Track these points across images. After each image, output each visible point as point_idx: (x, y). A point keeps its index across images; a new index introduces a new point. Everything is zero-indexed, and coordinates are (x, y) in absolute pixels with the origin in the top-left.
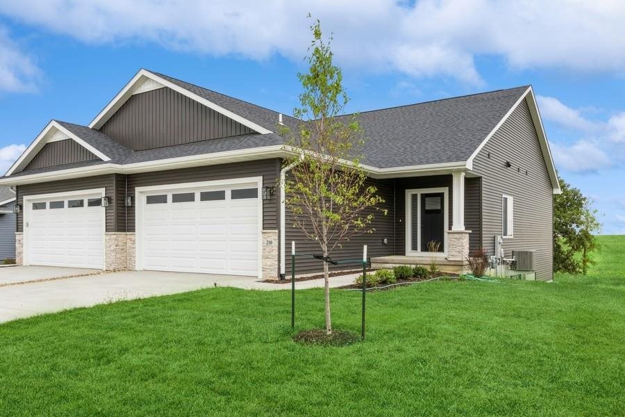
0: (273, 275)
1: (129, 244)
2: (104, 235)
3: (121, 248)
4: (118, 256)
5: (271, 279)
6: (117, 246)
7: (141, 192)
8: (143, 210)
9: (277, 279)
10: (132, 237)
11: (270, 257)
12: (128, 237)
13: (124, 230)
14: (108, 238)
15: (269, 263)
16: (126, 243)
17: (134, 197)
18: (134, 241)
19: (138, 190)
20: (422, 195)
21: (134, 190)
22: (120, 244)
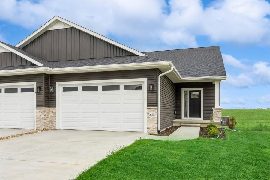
0: (155, 131)
1: (51, 114)
2: (36, 109)
3: (47, 116)
4: (46, 121)
5: (153, 133)
6: (45, 115)
7: (60, 85)
8: (60, 95)
9: (157, 133)
10: (54, 110)
11: (153, 121)
12: (51, 110)
13: (48, 107)
14: (38, 111)
15: (152, 125)
16: (49, 114)
17: (55, 87)
18: (55, 112)
19: (58, 84)
20: (189, 91)
21: (56, 84)
22: (47, 114)
